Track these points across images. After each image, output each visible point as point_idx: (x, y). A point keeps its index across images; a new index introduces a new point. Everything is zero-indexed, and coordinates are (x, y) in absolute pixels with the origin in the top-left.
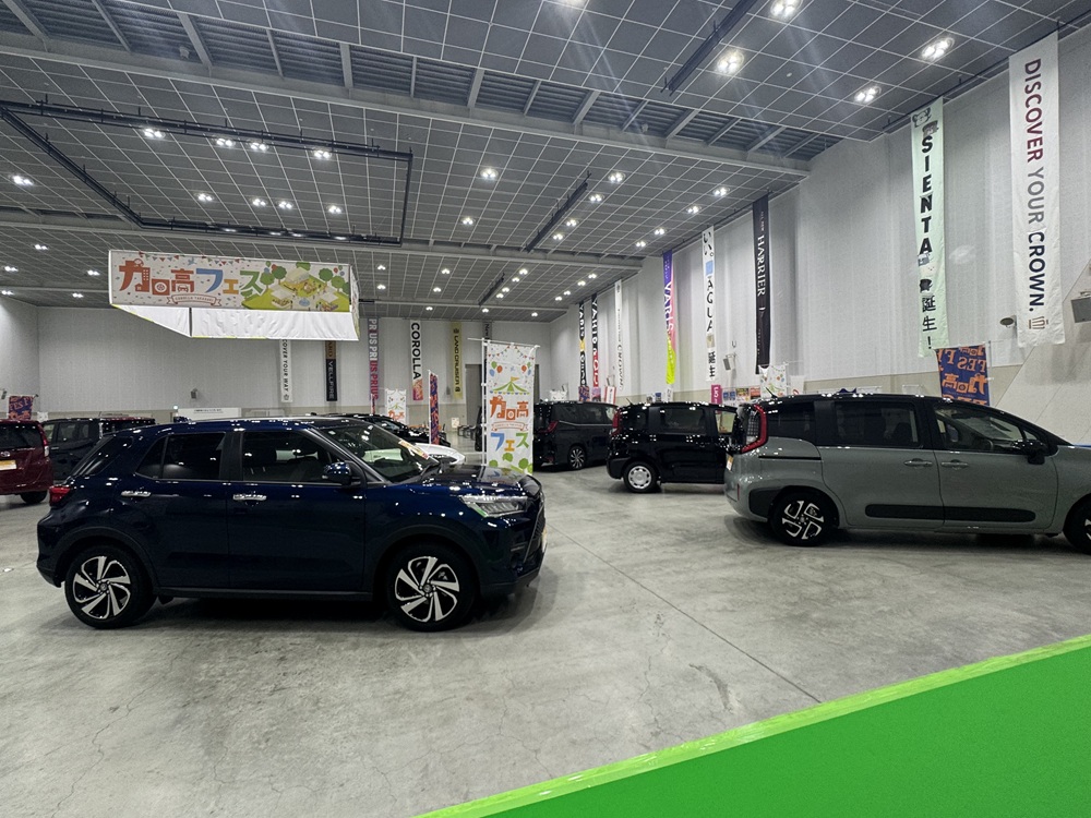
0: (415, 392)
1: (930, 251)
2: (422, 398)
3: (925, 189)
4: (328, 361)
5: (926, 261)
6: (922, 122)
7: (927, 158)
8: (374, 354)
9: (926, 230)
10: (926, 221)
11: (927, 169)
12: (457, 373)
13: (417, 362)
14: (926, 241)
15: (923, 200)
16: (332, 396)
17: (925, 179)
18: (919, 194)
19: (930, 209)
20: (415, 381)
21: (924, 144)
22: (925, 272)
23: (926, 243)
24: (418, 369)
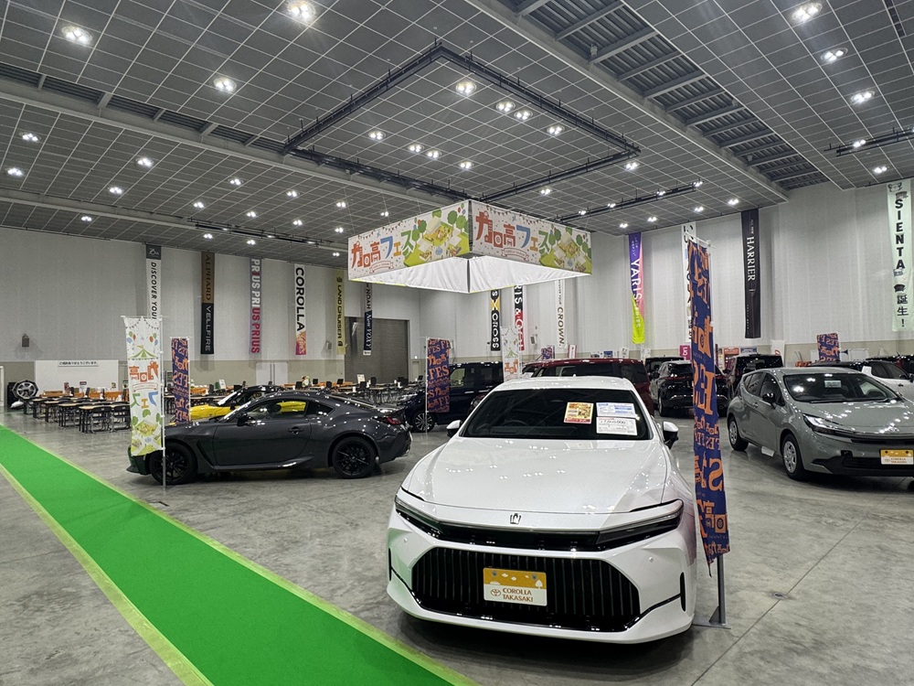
0: (298, 345)
1: (903, 267)
2: (305, 353)
3: (898, 230)
4: (204, 306)
5: (901, 273)
6: (896, 190)
7: (899, 212)
8: (256, 300)
9: (900, 255)
10: (900, 249)
11: (899, 218)
12: (339, 326)
13: (301, 312)
14: (900, 261)
15: (897, 237)
16: (208, 347)
17: (898, 224)
18: (894, 233)
19: (902, 242)
20: (298, 333)
21: (897, 203)
22: (900, 280)
23: (901, 264)
24: (302, 320)
